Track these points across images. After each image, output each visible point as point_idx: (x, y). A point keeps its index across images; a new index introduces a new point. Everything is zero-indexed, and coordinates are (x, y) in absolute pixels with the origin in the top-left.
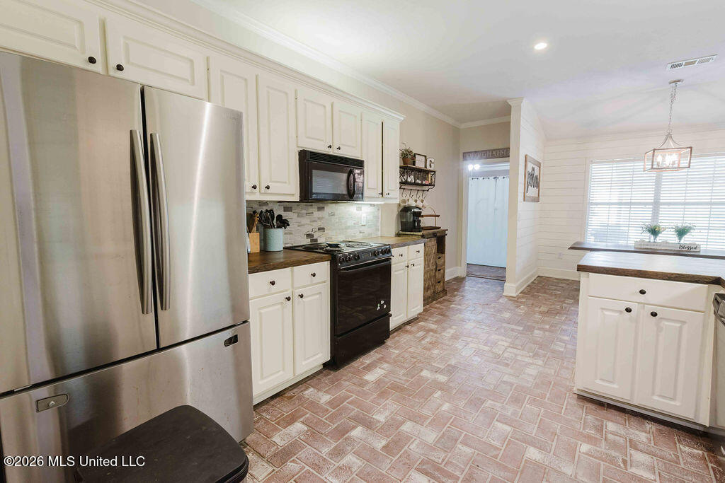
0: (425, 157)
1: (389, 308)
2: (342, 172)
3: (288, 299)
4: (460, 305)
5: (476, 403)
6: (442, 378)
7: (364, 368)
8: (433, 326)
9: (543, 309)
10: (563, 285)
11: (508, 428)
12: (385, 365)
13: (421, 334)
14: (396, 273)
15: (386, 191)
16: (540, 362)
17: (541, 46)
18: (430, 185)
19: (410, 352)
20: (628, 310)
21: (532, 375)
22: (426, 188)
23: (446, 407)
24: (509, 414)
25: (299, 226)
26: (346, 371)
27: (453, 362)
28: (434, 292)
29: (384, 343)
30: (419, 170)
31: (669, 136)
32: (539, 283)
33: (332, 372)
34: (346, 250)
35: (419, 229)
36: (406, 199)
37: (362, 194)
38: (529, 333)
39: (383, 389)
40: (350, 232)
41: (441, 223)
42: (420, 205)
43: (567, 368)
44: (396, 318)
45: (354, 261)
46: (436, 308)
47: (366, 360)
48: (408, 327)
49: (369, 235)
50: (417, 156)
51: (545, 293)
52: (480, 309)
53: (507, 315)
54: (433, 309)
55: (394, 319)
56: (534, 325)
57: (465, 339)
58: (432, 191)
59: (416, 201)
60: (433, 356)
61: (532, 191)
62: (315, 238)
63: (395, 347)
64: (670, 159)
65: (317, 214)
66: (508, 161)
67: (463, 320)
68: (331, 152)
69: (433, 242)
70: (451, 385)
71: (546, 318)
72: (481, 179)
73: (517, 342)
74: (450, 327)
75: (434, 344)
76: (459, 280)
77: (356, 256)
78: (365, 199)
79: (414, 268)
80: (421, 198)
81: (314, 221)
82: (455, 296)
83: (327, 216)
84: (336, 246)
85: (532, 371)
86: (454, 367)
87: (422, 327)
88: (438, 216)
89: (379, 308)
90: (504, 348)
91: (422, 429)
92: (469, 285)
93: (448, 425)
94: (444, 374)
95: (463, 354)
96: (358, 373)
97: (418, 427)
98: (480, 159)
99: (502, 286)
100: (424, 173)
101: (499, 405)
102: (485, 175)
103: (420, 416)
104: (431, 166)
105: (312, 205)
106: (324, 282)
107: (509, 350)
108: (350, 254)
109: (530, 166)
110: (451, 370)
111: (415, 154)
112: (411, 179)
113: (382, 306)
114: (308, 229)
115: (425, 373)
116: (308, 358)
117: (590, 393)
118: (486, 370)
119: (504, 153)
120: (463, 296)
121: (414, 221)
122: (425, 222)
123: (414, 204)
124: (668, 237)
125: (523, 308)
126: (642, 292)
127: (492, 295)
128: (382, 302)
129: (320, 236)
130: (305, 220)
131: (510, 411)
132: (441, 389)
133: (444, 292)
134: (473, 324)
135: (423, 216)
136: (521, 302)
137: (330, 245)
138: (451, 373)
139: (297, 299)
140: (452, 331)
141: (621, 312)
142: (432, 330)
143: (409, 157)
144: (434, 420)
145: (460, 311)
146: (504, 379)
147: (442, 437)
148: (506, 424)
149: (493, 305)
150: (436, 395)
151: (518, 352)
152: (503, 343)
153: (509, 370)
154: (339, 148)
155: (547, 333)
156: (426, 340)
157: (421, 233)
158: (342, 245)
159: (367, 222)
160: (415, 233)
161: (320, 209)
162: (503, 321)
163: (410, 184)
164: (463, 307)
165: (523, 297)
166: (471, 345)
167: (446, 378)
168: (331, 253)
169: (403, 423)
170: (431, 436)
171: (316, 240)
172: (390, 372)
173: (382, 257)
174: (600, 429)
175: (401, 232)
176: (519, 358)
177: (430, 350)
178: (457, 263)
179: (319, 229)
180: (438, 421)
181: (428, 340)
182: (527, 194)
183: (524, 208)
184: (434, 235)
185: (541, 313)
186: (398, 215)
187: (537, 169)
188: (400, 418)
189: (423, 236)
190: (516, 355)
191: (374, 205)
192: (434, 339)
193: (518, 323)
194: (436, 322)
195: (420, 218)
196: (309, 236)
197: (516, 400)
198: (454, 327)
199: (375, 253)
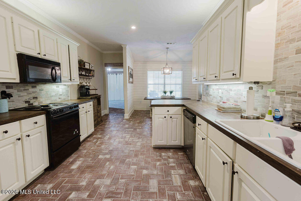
0: (89, 64)
1: (79, 132)
2: (48, 68)
3: (19, 139)
4: (109, 125)
5: (123, 162)
6: (108, 156)
7: (70, 164)
8: (100, 136)
9: (138, 121)
10: (142, 112)
11: (136, 166)
12: (81, 159)
13: (95, 140)
14: (81, 116)
15: (72, 78)
16: (141, 140)
17: (133, 28)
18: (92, 76)
19: (92, 150)
20: (165, 117)
21: (139, 145)
22: (91, 77)
23: (112, 167)
24: (135, 161)
25: (18, 97)
26: (60, 169)
27: (111, 149)
28: (97, 122)
29: (78, 149)
30: (87, 69)
31: (167, 64)
32: (135, 112)
33: (51, 172)
34: (55, 108)
35: (89, 95)
36: (82, 82)
37: (61, 80)
38: (136, 131)
39: (82, 170)
40: (53, 98)
41: (98, 92)
42: (88, 85)
43: (149, 140)
44: (83, 136)
45: (60, 113)
46: (99, 128)
47: (70, 159)
48: (89, 139)
49: (64, 99)
50: (86, 63)
51: (138, 116)
52: (117, 125)
53: (127, 126)
54: (98, 129)
55: (82, 137)
56: (136, 128)
57: (114, 138)
58: (93, 79)
59: (86, 83)
60: (102, 148)
61: (131, 80)
62: (31, 102)
63: (84, 150)
64: (167, 71)
65: (31, 90)
66: (123, 68)
67: (111, 131)
68: (39, 56)
69: (96, 101)
70: (112, 158)
71: (140, 125)
72: (111, 74)
73: (132, 135)
74: (107, 135)
75: (102, 143)
76: (107, 116)
77: (61, 110)
78: (62, 82)
79: (89, 112)
80: (88, 82)
81: (30, 94)
82: (106, 122)
83: (38, 91)
84: (47, 106)
85: (139, 144)
86: (112, 150)
87: (95, 137)
88: (97, 89)
89: (74, 133)
90: (128, 138)
91: (104, 180)
92: (111, 117)
93: (114, 174)
94: (108, 155)
95: (114, 144)
96: (67, 167)
97: (102, 180)
98: (111, 66)
99: (124, 116)
100: (89, 71)
101: (131, 159)
102: (113, 73)
103: (102, 175)
104: (92, 68)
105: (28, 85)
106: (43, 126)
107: (130, 138)
108: (57, 109)
109: (130, 70)
110: (111, 152)
111: (85, 62)
112: (83, 73)
113: (76, 132)
114: (26, 98)
115: (100, 157)
116: (35, 169)
117: (157, 146)
118: (124, 148)
119: (120, 65)
120: (110, 121)
121: (87, 92)
122: (92, 92)
123: (85, 84)
124: (168, 94)
125: (132, 123)
126: (168, 111)
127: (120, 119)
128: (76, 130)
129: (35, 102)
130: (24, 94)
131: (135, 160)
132: (109, 161)
133: (102, 121)
134: (116, 132)
135: (90, 90)
136: (131, 120)
137: (42, 106)
138: (111, 153)
139: (25, 138)
140: (108, 136)
141: (163, 118)
142: (100, 138)
143: (82, 63)
144: (108, 174)
145: (109, 128)
146: (131, 149)
147: (113, 180)
148: (134, 165)
149: (121, 123)
150: (107, 164)
151: (133, 138)
152: (128, 136)
153: (132, 146)
154: (45, 55)
155: (141, 130)
156: (98, 143)
157: (90, 97)
158: (51, 105)
159: (63, 93)
160: (87, 97)
161: (33, 87)
162: (126, 128)
163: (83, 75)
164: (110, 126)
165: (131, 118)
166: (116, 140)
167: (110, 156)
168: (45, 110)
169: (94, 181)
170: (108, 181)
171: (32, 104)
172: (84, 161)
173: (74, 109)
174: (161, 156)
175: (80, 97)
176: (134, 140)
177: (100, 146)
178: (105, 108)
179: (34, 98)
180: (110, 174)
181: (98, 142)
182: (130, 81)
183: (129, 86)
184: (96, 97)
185: (138, 123)
186: (78, 89)
187: (132, 71)
188: (93, 180)
189: (91, 98)
190: (133, 140)
191: (66, 85)
192: (101, 141)
193: (132, 128)
194: (100, 134)
195: (89, 91)
196: (26, 102)
197: (136, 156)
198: (108, 135)
199: (71, 108)
